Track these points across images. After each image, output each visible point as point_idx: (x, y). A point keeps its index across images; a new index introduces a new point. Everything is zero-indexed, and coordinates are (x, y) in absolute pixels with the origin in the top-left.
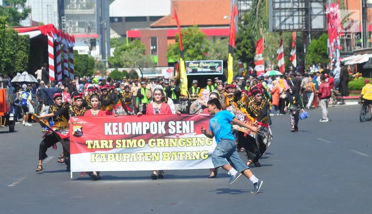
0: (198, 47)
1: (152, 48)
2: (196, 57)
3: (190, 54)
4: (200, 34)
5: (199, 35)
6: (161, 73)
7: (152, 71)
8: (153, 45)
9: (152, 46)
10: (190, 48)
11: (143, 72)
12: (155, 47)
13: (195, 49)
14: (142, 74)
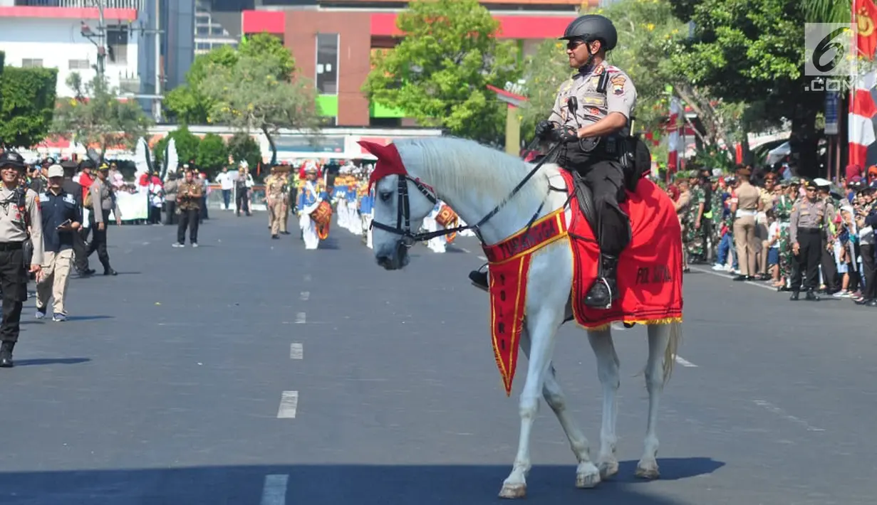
0: (471, 64)
1: (320, 69)
2: (465, 97)
3: (444, 88)
4: (482, 22)
5: (479, 24)
6: (342, 150)
7: (311, 140)
8: (323, 60)
9: (319, 62)
10: (444, 67)
11: (277, 143)
12: (329, 68)
13: (463, 71)
14: (273, 148)
